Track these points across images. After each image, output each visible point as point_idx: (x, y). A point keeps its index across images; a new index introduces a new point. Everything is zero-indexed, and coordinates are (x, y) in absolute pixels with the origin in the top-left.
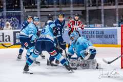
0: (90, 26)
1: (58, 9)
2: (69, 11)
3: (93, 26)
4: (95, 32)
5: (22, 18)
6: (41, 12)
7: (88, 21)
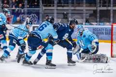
0: (100, 24)
1: (73, 8)
2: (82, 10)
3: (103, 24)
4: (104, 30)
5: (41, 15)
6: (57, 10)
7: (98, 20)
